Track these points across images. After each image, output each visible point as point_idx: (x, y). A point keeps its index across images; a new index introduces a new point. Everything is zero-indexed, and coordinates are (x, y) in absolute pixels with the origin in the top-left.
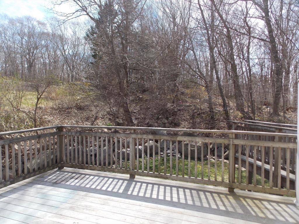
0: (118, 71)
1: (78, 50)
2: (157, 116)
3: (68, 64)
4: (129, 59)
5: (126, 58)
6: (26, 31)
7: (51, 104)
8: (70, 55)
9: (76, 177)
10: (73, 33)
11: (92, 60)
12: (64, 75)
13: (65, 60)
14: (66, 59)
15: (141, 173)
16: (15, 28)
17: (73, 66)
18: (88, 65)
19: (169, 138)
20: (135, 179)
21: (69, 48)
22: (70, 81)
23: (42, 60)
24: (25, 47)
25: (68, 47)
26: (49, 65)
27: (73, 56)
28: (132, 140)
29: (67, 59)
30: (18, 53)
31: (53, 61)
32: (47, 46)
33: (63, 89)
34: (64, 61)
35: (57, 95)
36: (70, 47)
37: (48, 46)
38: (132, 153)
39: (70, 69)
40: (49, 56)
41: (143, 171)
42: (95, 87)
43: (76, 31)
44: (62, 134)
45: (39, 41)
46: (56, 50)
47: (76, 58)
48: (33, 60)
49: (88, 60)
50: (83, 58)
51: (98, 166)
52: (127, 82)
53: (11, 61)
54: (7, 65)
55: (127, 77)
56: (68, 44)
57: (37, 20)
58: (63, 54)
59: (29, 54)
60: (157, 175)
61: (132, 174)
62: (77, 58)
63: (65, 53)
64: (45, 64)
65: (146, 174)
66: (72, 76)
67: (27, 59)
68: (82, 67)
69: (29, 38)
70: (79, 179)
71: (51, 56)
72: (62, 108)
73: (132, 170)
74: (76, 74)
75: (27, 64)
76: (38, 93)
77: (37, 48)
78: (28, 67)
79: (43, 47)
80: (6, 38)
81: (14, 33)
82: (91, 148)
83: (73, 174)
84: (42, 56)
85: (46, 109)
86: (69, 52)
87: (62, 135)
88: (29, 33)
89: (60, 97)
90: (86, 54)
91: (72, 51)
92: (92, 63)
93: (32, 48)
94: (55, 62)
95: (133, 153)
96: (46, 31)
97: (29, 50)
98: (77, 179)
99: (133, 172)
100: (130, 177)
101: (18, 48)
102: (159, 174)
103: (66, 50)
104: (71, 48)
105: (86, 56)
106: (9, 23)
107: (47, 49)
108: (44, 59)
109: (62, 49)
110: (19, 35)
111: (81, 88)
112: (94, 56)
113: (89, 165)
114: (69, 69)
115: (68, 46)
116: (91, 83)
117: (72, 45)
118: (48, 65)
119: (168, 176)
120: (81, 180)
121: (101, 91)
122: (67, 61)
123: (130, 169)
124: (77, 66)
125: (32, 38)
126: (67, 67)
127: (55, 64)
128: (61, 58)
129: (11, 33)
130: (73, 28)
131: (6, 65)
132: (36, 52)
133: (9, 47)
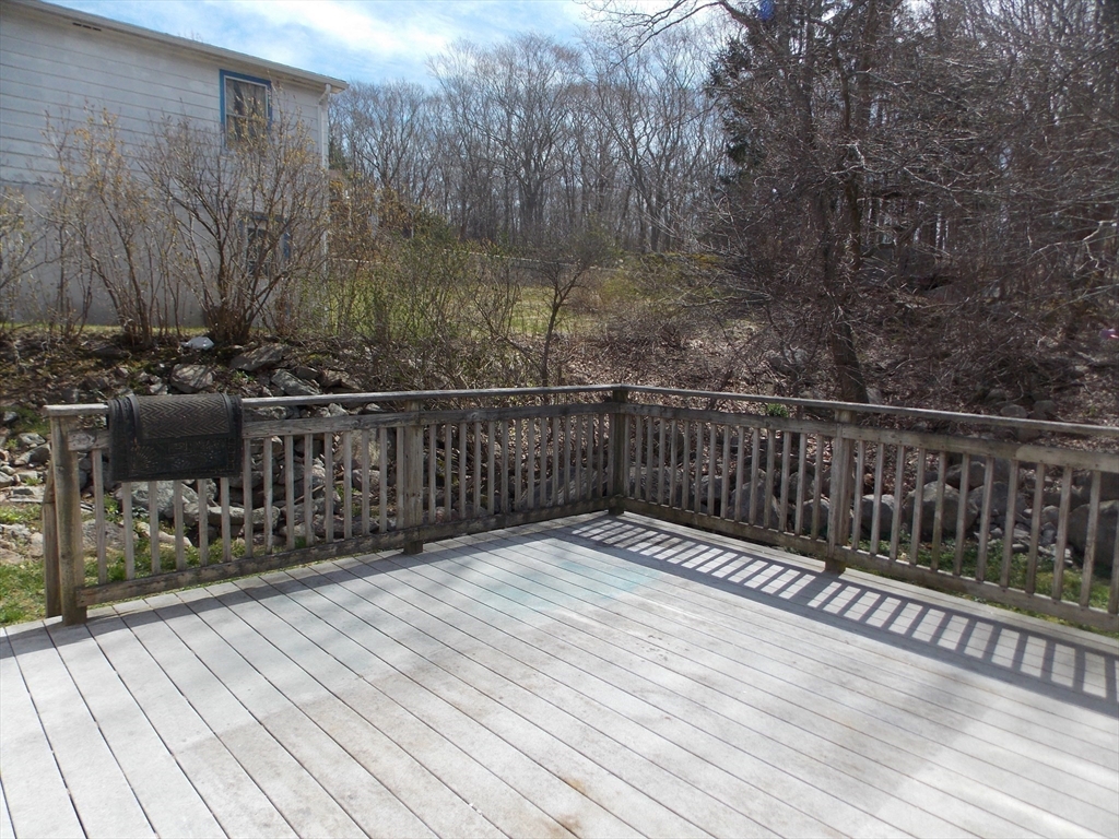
0: (822, 207)
1: (678, 136)
2: (979, 386)
3: (643, 188)
4: (867, 160)
5: (855, 154)
6: (521, 87)
7: (589, 325)
8: (652, 154)
9: (658, 539)
10: (665, 75)
11: (724, 167)
12: (630, 226)
13: (634, 174)
14: (637, 172)
15: (866, 559)
16: (491, 81)
17: (659, 198)
18: (713, 189)
19: (981, 449)
20: (841, 577)
21: (648, 131)
22: (649, 248)
23: (563, 182)
24: (516, 140)
25: (645, 128)
26: (583, 198)
27: (661, 158)
28: (843, 447)
29: (640, 169)
30: (497, 162)
31: (595, 183)
32: (579, 133)
33: (625, 277)
34: (632, 180)
35: (606, 298)
36: (653, 125)
37: (582, 132)
38: (839, 490)
39: (649, 205)
40: (584, 164)
41: (873, 555)
42: (731, 268)
43: (678, 63)
44: (622, 411)
45: (556, 119)
46: (608, 143)
47: (672, 164)
48: (539, 183)
49: (712, 169)
50: (694, 163)
51: (722, 519)
52: (856, 247)
53: (479, 192)
54: (468, 206)
55: (857, 228)
56: (648, 115)
57: (553, 45)
58: (627, 155)
59: (526, 164)
60: (927, 575)
61: (836, 558)
62: (676, 167)
63: (635, 152)
64: (569, 194)
65: (885, 564)
66: (656, 231)
67: (521, 181)
68: (688, 197)
69: (529, 109)
70: (666, 544)
71: (591, 165)
72: (621, 340)
73: (837, 544)
74: (669, 223)
75: (520, 199)
76: (556, 289)
77: (551, 139)
78: (522, 205)
79: (568, 134)
80: (468, 120)
81: (488, 98)
82: (706, 478)
83: (648, 530)
84: (564, 168)
85: (572, 343)
86: (648, 143)
87: (624, 415)
88: (529, 92)
89: (614, 302)
90: (708, 147)
91: (661, 142)
92: (725, 180)
93: (536, 144)
94: (602, 185)
95: (843, 491)
96: (578, 80)
97: (529, 152)
98: (658, 544)
99: (839, 551)
100: (828, 568)
101: (496, 148)
102: (934, 571)
103: (640, 138)
104: (654, 130)
105: (707, 153)
106: (476, 68)
107: (580, 142)
108: (569, 175)
109: (626, 135)
110: (502, 102)
111: (683, 275)
112: (735, 154)
113: (696, 513)
114: (645, 205)
115: (648, 125)
116: (718, 254)
117: (661, 120)
118: (579, 199)
119: (968, 585)
120: (670, 548)
121: (753, 283)
122: (639, 181)
123: (828, 542)
124: (672, 196)
125: (537, 111)
126: (639, 200)
127: (601, 191)
128: (624, 169)
129: (480, 100)
130: (665, 55)
131: (464, 205)
132: (547, 156)
133: (472, 147)
